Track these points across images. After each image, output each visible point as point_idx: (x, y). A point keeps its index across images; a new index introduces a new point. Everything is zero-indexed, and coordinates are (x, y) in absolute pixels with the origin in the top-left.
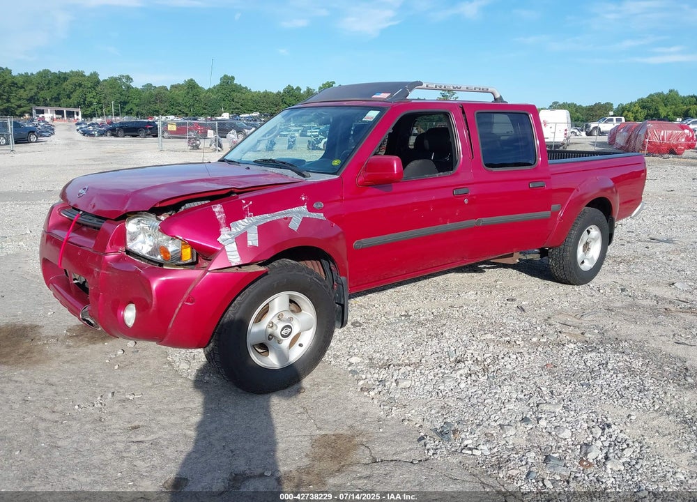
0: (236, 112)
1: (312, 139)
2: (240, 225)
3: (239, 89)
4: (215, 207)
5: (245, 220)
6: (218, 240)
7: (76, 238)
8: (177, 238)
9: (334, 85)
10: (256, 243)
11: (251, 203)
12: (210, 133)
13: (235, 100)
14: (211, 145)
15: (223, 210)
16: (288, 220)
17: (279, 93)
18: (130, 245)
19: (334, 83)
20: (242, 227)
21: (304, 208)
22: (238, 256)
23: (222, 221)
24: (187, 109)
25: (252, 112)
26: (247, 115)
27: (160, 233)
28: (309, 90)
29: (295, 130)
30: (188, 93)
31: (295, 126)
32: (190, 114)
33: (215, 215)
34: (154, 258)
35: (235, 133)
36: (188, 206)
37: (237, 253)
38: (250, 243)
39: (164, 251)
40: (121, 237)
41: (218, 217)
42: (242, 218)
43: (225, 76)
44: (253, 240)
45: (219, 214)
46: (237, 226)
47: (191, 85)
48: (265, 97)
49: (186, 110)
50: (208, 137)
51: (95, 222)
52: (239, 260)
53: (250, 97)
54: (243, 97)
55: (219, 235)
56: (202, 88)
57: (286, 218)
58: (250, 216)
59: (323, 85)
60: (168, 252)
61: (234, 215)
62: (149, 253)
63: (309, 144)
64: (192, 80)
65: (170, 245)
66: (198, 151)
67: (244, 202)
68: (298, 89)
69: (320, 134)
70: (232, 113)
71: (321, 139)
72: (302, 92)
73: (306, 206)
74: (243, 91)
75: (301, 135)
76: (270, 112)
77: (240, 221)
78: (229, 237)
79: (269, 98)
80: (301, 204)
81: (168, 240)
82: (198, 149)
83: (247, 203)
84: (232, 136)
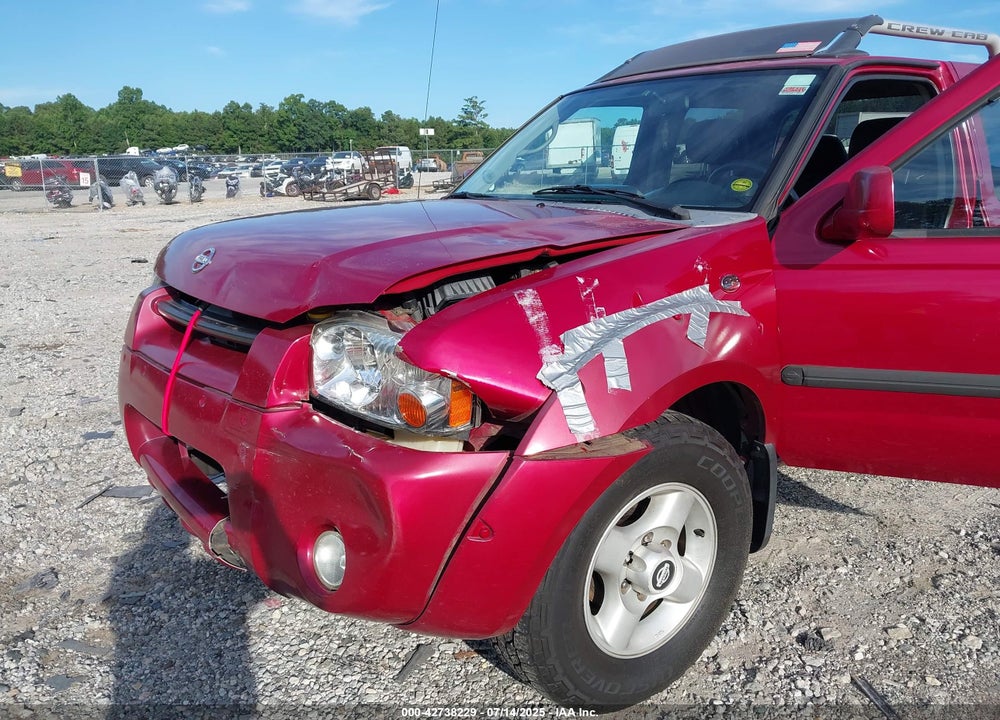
0: (150, 145)
1: (268, 180)
2: (582, 338)
3: (151, 109)
4: (521, 296)
5: (591, 325)
6: (539, 376)
7: (196, 367)
8: (445, 375)
9: (302, 100)
10: (626, 384)
11: (596, 282)
12: (85, 178)
13: (147, 126)
14: (91, 199)
15: (539, 303)
16: (683, 319)
17: (217, 114)
18: (321, 389)
19: (302, 96)
20: (588, 344)
21: (703, 291)
22: (590, 418)
23: (542, 330)
24: (67, 143)
25: (176, 144)
26: (168, 150)
27: (401, 362)
28: (264, 108)
29: (242, 168)
30: (66, 117)
31: (246, 161)
32: (72, 150)
33: (525, 317)
34: (383, 418)
35: (136, 177)
36: (450, 291)
37: (586, 410)
38: (612, 383)
39: (411, 404)
40: (300, 369)
41: (533, 320)
42: (584, 321)
43: (126, 88)
44: (618, 375)
45: (533, 314)
46: (575, 340)
47: (70, 105)
48: (195, 120)
49: (65, 145)
50: (82, 184)
51: (234, 332)
52: (591, 427)
53: (170, 121)
54: (160, 120)
55: (538, 363)
56: (89, 109)
57: (677, 318)
58: (600, 315)
59: (285, 99)
60: (420, 407)
61: (566, 314)
62: (369, 407)
63: (263, 187)
64: (69, 95)
65: (425, 391)
66: (68, 209)
67: (581, 280)
68: (248, 106)
69: (282, 171)
70: (144, 147)
71: (282, 179)
72: (253, 111)
73: (707, 286)
74: (160, 112)
75: (254, 175)
76: (205, 143)
77: (580, 328)
78: (562, 369)
79: (202, 122)
80: (694, 281)
81: (420, 379)
82: (70, 206)
83: (588, 283)
84: (130, 182)
